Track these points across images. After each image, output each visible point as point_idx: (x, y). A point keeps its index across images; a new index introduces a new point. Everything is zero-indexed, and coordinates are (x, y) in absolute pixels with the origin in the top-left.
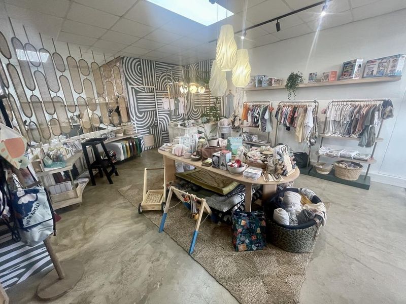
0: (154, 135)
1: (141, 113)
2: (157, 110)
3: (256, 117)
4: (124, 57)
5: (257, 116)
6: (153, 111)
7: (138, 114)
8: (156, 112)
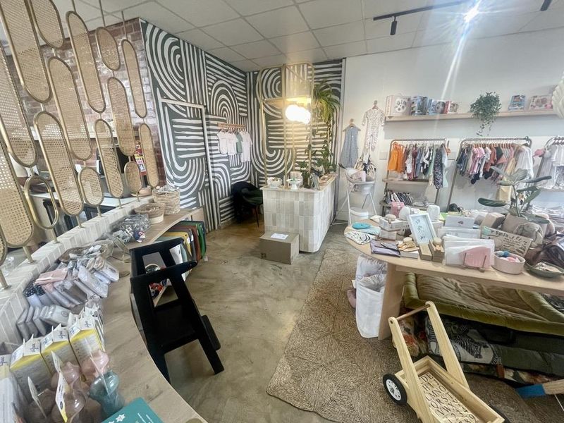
0: (204, 207)
1: (181, 163)
2: (209, 157)
3: (423, 164)
4: (147, 23)
5: (427, 162)
6: (201, 157)
7: (177, 166)
8: (207, 160)
